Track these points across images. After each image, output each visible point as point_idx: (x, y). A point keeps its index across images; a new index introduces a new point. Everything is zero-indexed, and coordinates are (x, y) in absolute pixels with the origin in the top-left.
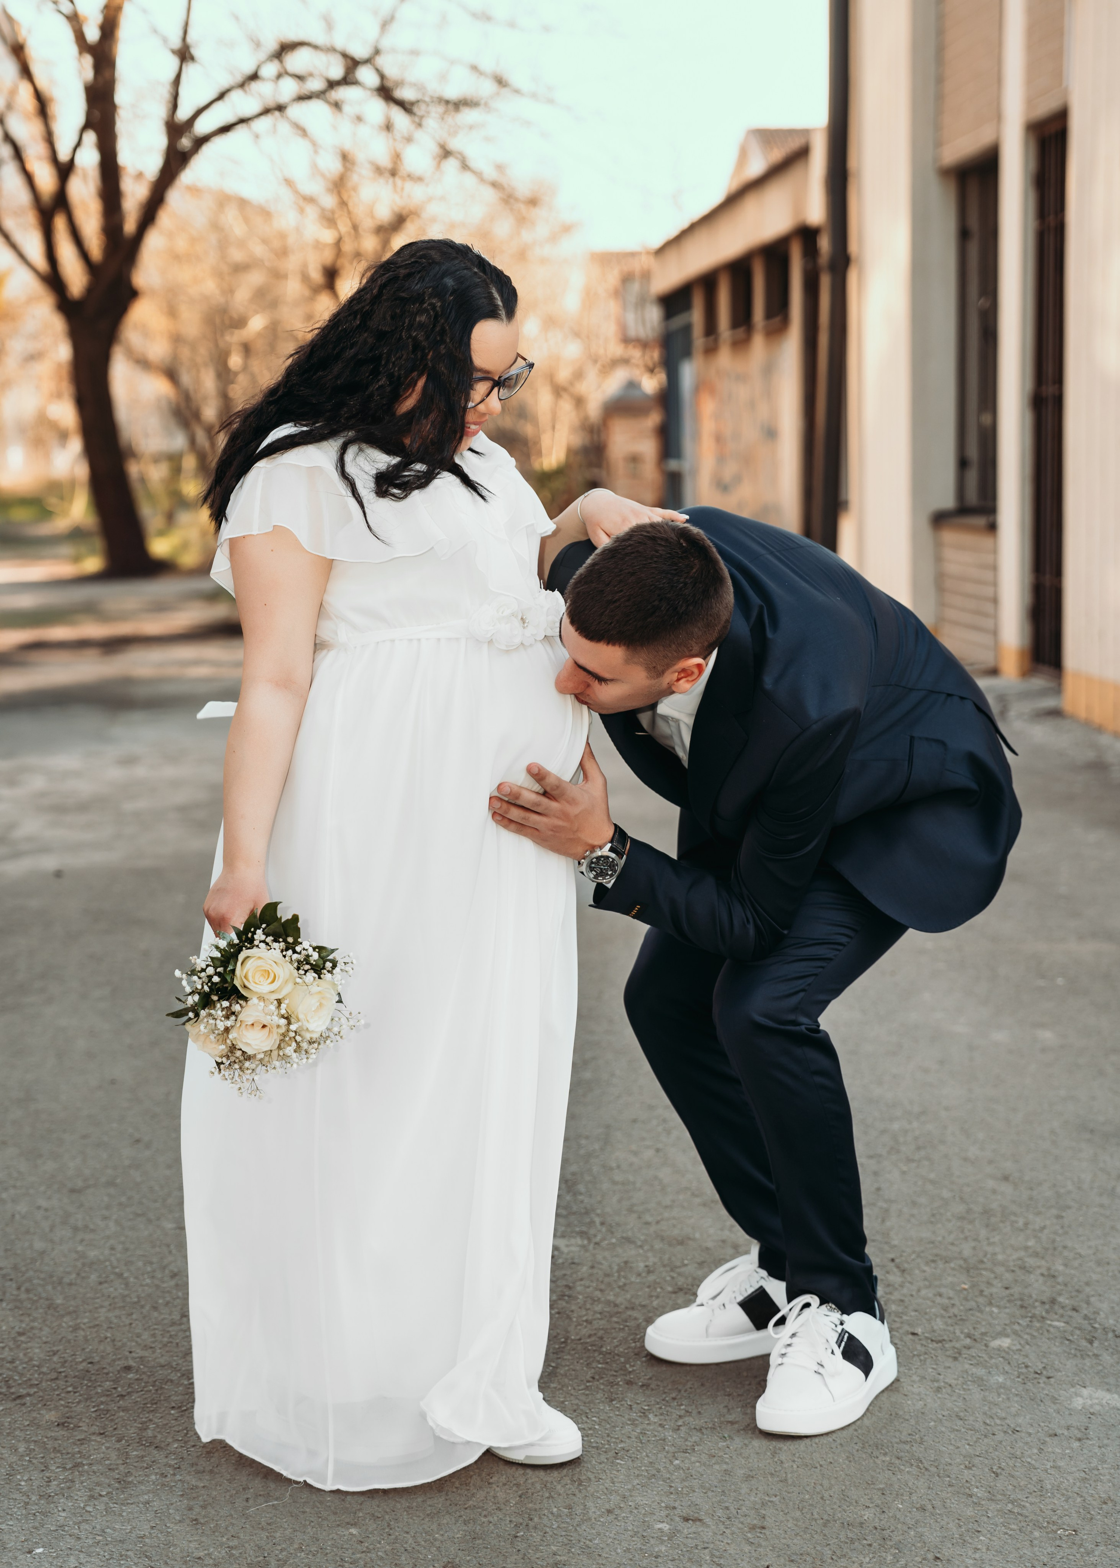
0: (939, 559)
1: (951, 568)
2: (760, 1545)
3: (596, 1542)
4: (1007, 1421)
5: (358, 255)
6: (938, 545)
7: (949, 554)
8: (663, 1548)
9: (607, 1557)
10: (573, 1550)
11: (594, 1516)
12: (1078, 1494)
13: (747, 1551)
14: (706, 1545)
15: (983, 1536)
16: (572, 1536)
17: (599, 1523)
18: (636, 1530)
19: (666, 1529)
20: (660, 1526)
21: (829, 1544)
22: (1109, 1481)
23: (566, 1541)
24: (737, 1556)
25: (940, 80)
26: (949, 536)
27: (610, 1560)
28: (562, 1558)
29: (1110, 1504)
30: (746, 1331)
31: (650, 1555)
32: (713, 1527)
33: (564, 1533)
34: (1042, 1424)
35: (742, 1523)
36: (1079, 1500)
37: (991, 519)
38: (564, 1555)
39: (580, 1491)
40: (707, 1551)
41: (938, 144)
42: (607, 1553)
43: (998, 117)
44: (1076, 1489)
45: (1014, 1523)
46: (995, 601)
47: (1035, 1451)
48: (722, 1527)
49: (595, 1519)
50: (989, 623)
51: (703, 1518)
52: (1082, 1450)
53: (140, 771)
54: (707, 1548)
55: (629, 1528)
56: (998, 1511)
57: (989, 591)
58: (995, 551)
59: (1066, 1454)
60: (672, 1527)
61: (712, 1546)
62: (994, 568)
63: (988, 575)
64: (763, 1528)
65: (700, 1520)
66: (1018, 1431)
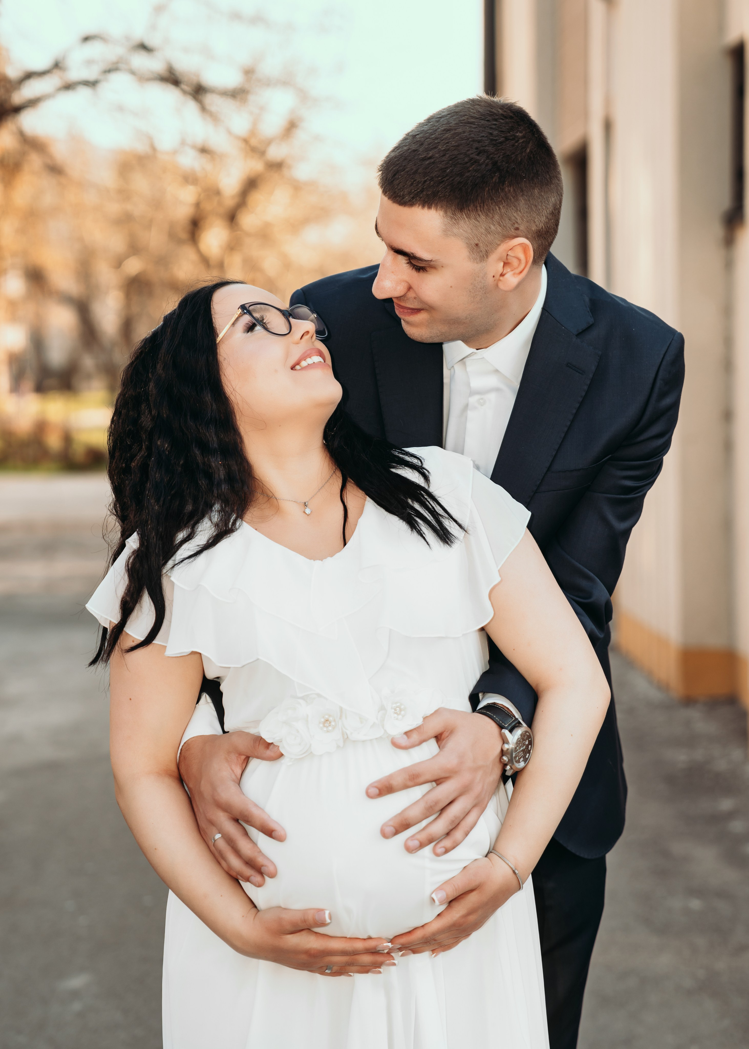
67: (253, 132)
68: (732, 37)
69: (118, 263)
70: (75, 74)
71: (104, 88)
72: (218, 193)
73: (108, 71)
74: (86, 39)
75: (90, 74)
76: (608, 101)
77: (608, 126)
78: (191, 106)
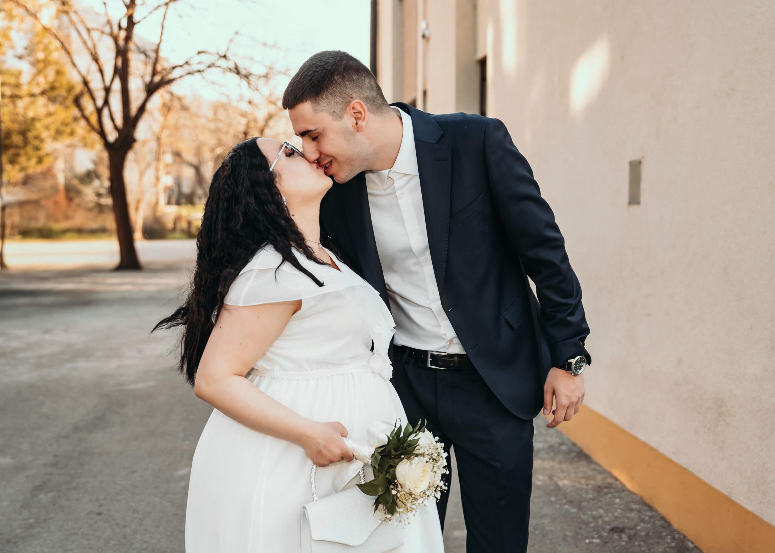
67: (271, 95)
68: (480, 56)
69: (213, 150)
70: (195, 67)
71: (206, 74)
72: (255, 121)
73: (209, 67)
74: (199, 53)
75: (202, 67)
76: (425, 83)
77: (425, 93)
78: (244, 83)
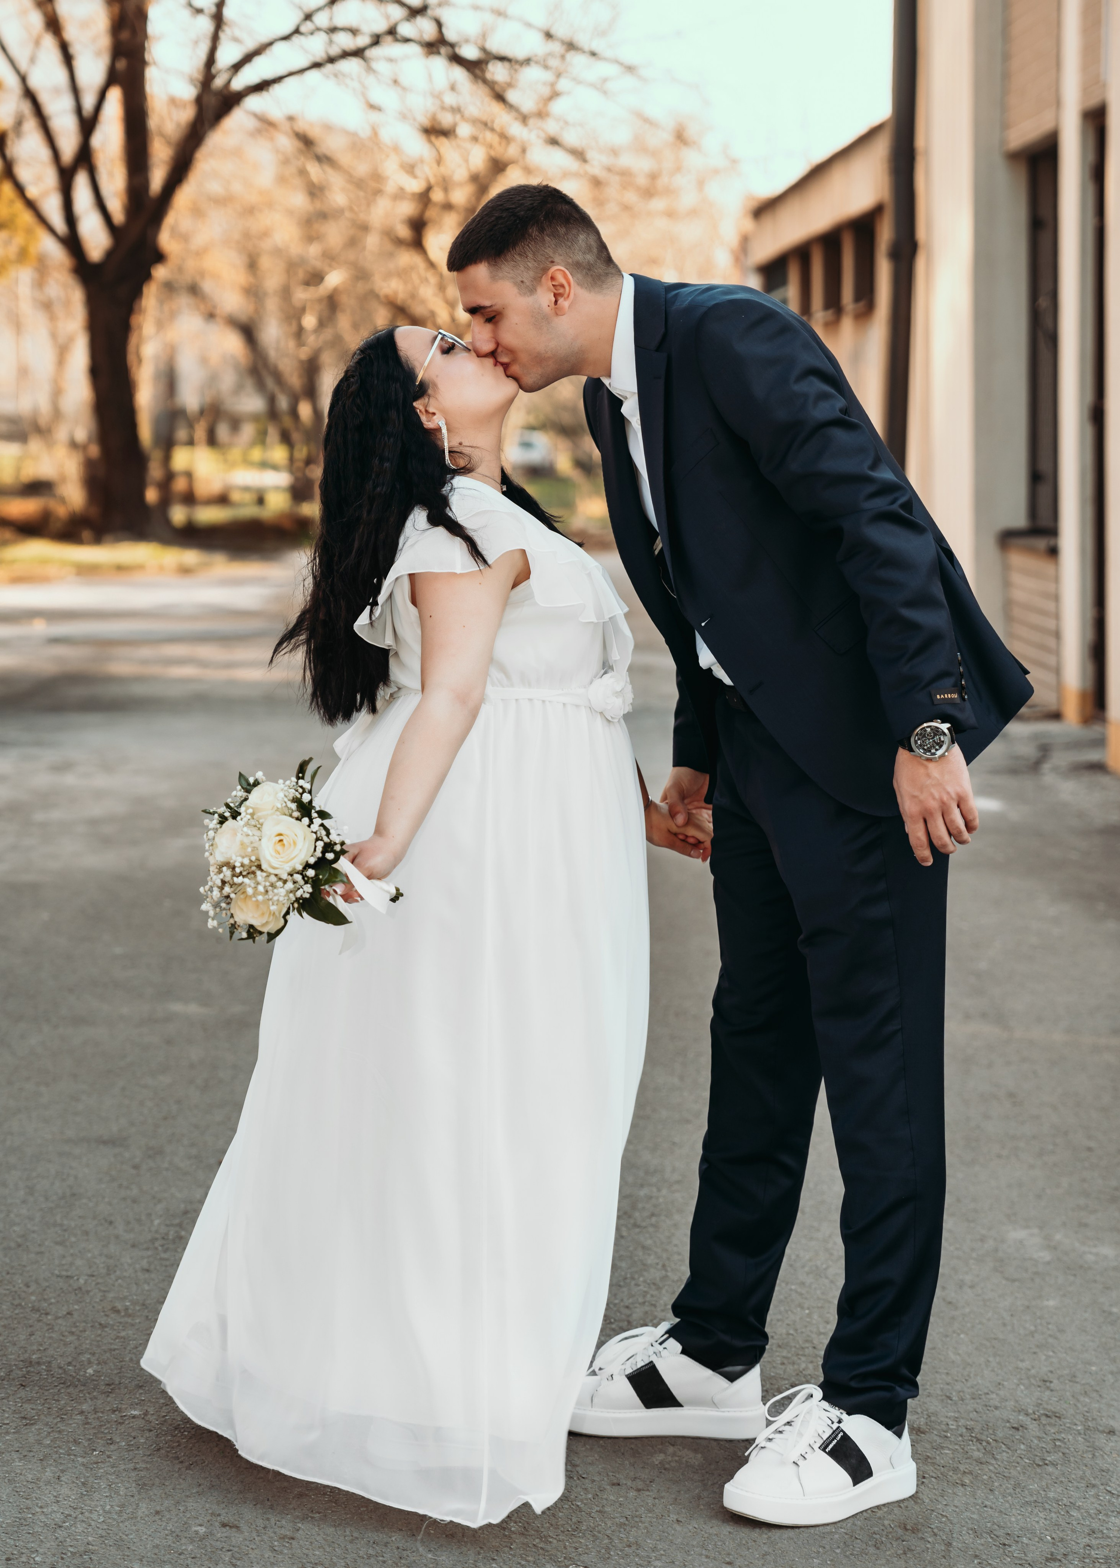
0: (1007, 584)
1: (1018, 595)
2: (281, 1553)
3: (131, 1537)
4: (578, 1469)
5: (448, 207)
6: (1006, 568)
7: (1017, 578)
8: (190, 1547)
9: (134, 1550)
10: (106, 1542)
11: (142, 1515)
12: (608, 1536)
13: (267, 1556)
14: (231, 1548)
15: (496, 1564)
16: (111, 1530)
17: (142, 1521)
18: (173, 1530)
19: (201, 1531)
20: (199, 1528)
21: (346, 1558)
22: (646, 1528)
23: (104, 1534)
24: (255, 1560)
25: (1006, 57)
26: (1018, 559)
27: (136, 1553)
28: (93, 1548)
29: (634, 1547)
30: (638, 1408)
31: (175, 1552)
32: (246, 1534)
33: (106, 1527)
34: (611, 1474)
35: (275, 1533)
36: (606, 1541)
37: (1052, 542)
38: (96, 1546)
39: (139, 1494)
40: (230, 1553)
41: (1005, 126)
42: (136, 1547)
43: (1058, 103)
44: (609, 1532)
45: (532, 1556)
46: (1057, 635)
47: (590, 1496)
48: (254, 1534)
49: (141, 1517)
50: (1051, 660)
51: (241, 1525)
52: (635, 1499)
53: (70, 779)
54: (231, 1550)
55: (168, 1528)
56: (523, 1544)
57: (1051, 624)
58: (1057, 579)
59: (618, 1502)
60: (207, 1531)
61: (236, 1549)
62: (1056, 598)
63: (1050, 606)
64: (293, 1539)
65: (237, 1527)
66: (583, 1478)
